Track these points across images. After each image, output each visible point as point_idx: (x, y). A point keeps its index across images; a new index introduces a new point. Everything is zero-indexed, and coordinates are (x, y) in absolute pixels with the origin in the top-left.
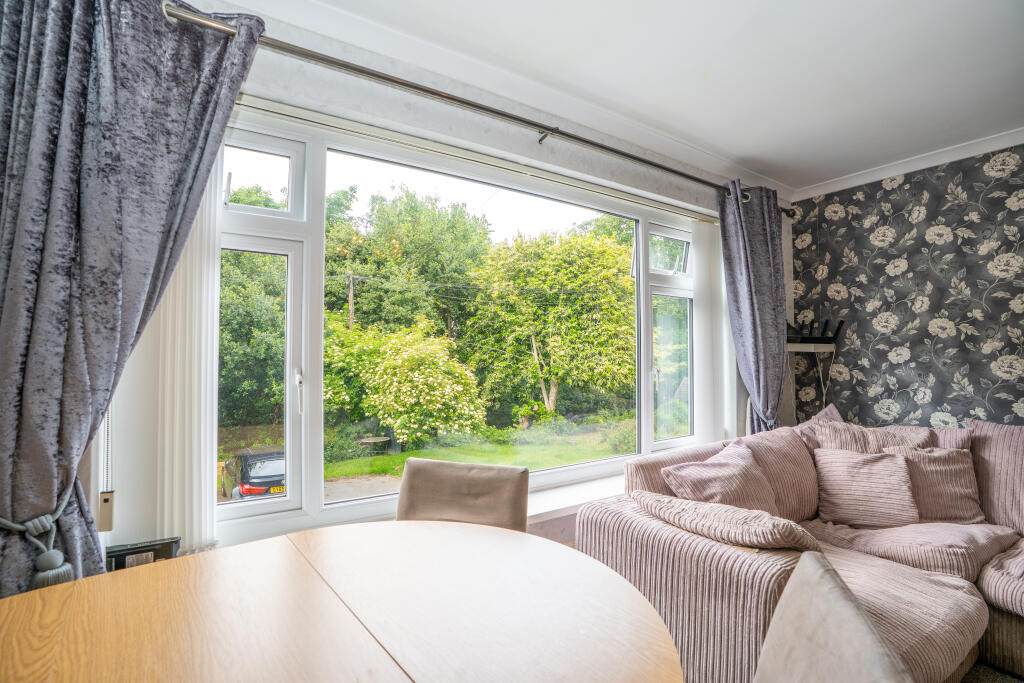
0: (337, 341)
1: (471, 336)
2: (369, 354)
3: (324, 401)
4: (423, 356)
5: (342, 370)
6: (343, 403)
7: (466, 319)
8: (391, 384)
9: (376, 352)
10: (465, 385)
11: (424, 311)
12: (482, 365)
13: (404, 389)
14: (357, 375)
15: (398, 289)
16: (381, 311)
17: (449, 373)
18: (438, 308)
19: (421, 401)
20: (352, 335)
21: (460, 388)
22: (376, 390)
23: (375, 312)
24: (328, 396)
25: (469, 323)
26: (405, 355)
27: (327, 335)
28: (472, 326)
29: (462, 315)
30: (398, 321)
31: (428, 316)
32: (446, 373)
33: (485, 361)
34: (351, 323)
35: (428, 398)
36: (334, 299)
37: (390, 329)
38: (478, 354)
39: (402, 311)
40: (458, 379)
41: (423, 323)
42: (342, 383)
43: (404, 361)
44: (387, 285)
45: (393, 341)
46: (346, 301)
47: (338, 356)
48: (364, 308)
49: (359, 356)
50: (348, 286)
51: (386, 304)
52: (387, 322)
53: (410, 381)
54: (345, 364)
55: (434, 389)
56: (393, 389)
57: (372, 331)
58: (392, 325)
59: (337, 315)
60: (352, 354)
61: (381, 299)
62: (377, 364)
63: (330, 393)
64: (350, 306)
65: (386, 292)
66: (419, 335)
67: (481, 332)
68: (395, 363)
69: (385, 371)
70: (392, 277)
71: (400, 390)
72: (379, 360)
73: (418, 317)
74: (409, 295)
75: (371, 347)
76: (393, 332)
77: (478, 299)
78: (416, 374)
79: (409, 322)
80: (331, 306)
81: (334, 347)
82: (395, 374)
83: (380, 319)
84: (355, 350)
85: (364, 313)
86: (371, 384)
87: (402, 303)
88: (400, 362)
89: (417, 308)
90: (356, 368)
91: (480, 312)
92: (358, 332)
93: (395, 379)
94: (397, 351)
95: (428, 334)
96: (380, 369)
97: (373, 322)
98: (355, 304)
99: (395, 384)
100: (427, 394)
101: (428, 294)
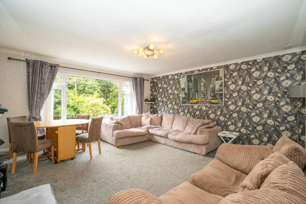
0: (71, 98)
1: (111, 98)
2: (81, 102)
3: (67, 115)
4: (95, 103)
5: (73, 107)
6: (73, 116)
7: (110, 93)
8: (86, 110)
9: (83, 102)
10: (107, 111)
11: (97, 91)
12: (114, 106)
13: (90, 112)
14: (77, 108)
15: (90, 84)
16: (85, 90)
17: (103, 108)
18: (102, 90)
19: (95, 115)
20: (76, 97)
21: (105, 112)
22: (82, 112)
23: (83, 90)
24: (68, 114)
25: (111, 94)
26: (90, 103)
27: (68, 97)
28: (112, 95)
29: (109, 92)
30: (90, 93)
31: (98, 92)
32: (102, 108)
33: (115, 105)
34: (76, 94)
35: (97, 114)
36: (71, 86)
37: (87, 95)
38: (113, 103)
39: (91, 90)
40: (105, 109)
41: (96, 94)
42: (73, 110)
43: (90, 104)
44: (86, 83)
45: (87, 99)
46: (74, 87)
47: (71, 103)
48: (80, 89)
49: (78, 103)
50: (75, 83)
51: (86, 88)
52: (87, 93)
53: (92, 110)
54: (73, 105)
55: (98, 112)
56: (87, 112)
57: (82, 96)
58: (88, 94)
59: (71, 91)
60: (76, 102)
61: (85, 87)
62: (83, 105)
63: (69, 113)
64: (75, 89)
65: (86, 85)
66: (95, 97)
67: (114, 97)
68: (88, 105)
69: (85, 107)
70: (88, 81)
71: (89, 112)
72: (83, 104)
73: (94, 92)
74: (93, 86)
75: (81, 100)
76: (88, 96)
77: (113, 87)
78: (94, 108)
79: (92, 94)
80: (70, 88)
81: (70, 100)
82: (88, 108)
83: (85, 92)
84: (77, 101)
85: (80, 91)
86: (81, 110)
87: (91, 88)
88: (89, 105)
89: (95, 90)
90: (77, 106)
91: (114, 91)
92: (78, 96)
93: (88, 109)
94: (89, 102)
95: (97, 97)
96: (84, 106)
97: (82, 93)
98: (77, 88)
99: (88, 110)
100: (96, 113)
101: (99, 86)
